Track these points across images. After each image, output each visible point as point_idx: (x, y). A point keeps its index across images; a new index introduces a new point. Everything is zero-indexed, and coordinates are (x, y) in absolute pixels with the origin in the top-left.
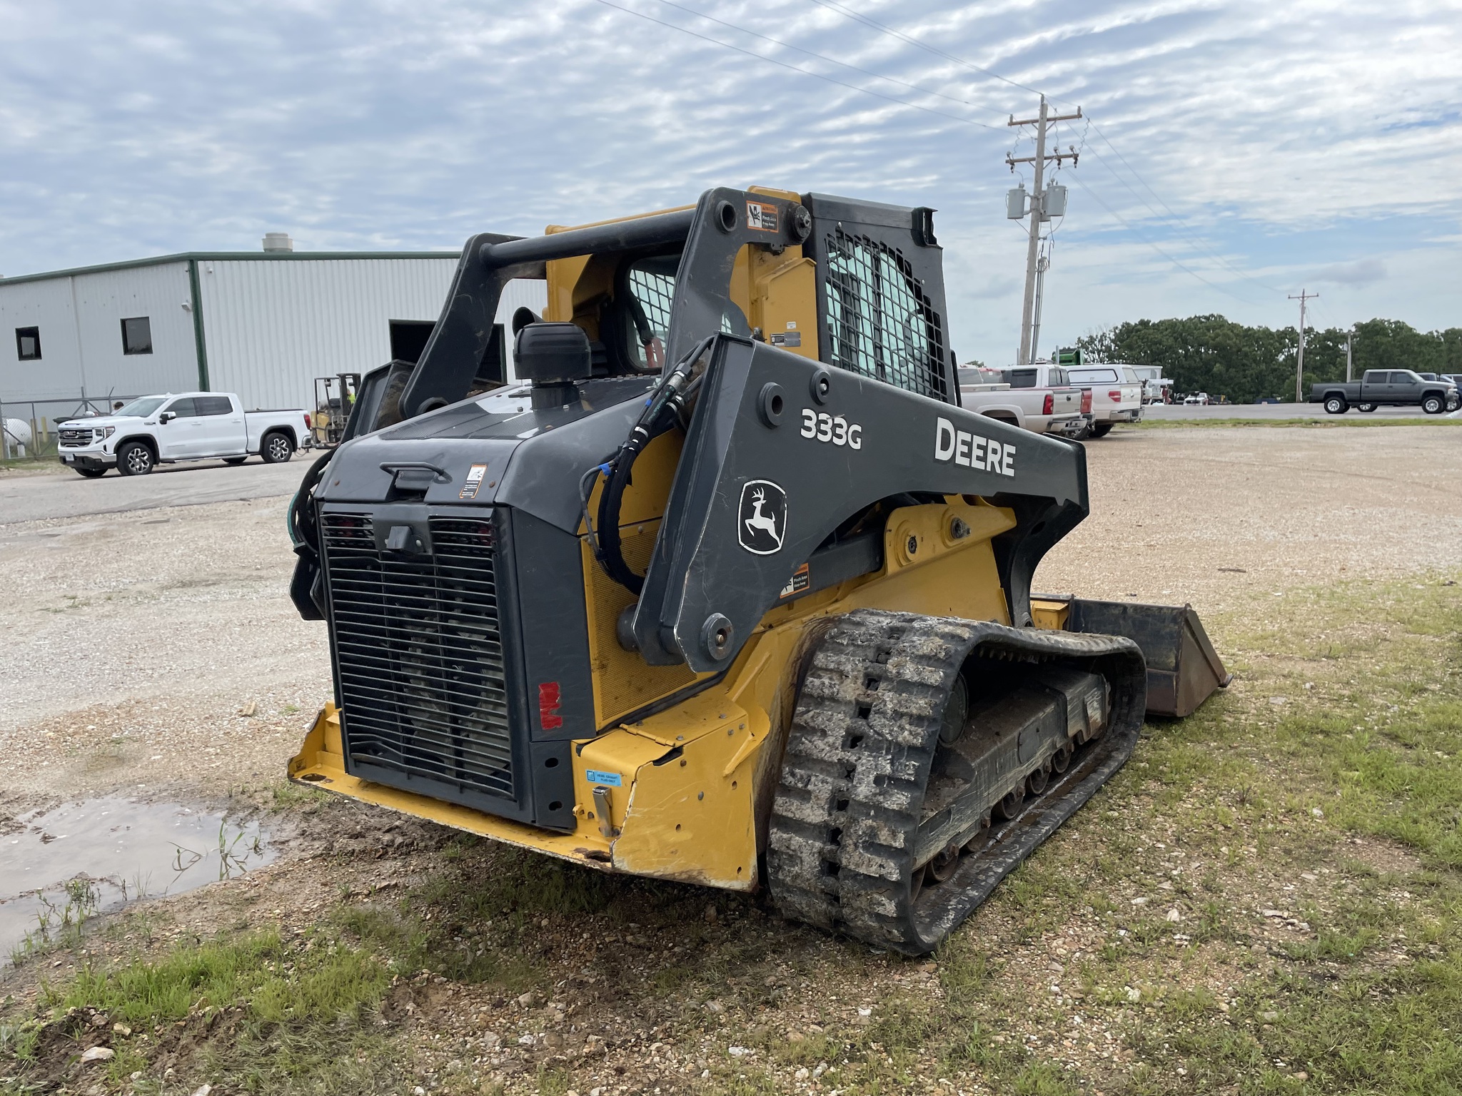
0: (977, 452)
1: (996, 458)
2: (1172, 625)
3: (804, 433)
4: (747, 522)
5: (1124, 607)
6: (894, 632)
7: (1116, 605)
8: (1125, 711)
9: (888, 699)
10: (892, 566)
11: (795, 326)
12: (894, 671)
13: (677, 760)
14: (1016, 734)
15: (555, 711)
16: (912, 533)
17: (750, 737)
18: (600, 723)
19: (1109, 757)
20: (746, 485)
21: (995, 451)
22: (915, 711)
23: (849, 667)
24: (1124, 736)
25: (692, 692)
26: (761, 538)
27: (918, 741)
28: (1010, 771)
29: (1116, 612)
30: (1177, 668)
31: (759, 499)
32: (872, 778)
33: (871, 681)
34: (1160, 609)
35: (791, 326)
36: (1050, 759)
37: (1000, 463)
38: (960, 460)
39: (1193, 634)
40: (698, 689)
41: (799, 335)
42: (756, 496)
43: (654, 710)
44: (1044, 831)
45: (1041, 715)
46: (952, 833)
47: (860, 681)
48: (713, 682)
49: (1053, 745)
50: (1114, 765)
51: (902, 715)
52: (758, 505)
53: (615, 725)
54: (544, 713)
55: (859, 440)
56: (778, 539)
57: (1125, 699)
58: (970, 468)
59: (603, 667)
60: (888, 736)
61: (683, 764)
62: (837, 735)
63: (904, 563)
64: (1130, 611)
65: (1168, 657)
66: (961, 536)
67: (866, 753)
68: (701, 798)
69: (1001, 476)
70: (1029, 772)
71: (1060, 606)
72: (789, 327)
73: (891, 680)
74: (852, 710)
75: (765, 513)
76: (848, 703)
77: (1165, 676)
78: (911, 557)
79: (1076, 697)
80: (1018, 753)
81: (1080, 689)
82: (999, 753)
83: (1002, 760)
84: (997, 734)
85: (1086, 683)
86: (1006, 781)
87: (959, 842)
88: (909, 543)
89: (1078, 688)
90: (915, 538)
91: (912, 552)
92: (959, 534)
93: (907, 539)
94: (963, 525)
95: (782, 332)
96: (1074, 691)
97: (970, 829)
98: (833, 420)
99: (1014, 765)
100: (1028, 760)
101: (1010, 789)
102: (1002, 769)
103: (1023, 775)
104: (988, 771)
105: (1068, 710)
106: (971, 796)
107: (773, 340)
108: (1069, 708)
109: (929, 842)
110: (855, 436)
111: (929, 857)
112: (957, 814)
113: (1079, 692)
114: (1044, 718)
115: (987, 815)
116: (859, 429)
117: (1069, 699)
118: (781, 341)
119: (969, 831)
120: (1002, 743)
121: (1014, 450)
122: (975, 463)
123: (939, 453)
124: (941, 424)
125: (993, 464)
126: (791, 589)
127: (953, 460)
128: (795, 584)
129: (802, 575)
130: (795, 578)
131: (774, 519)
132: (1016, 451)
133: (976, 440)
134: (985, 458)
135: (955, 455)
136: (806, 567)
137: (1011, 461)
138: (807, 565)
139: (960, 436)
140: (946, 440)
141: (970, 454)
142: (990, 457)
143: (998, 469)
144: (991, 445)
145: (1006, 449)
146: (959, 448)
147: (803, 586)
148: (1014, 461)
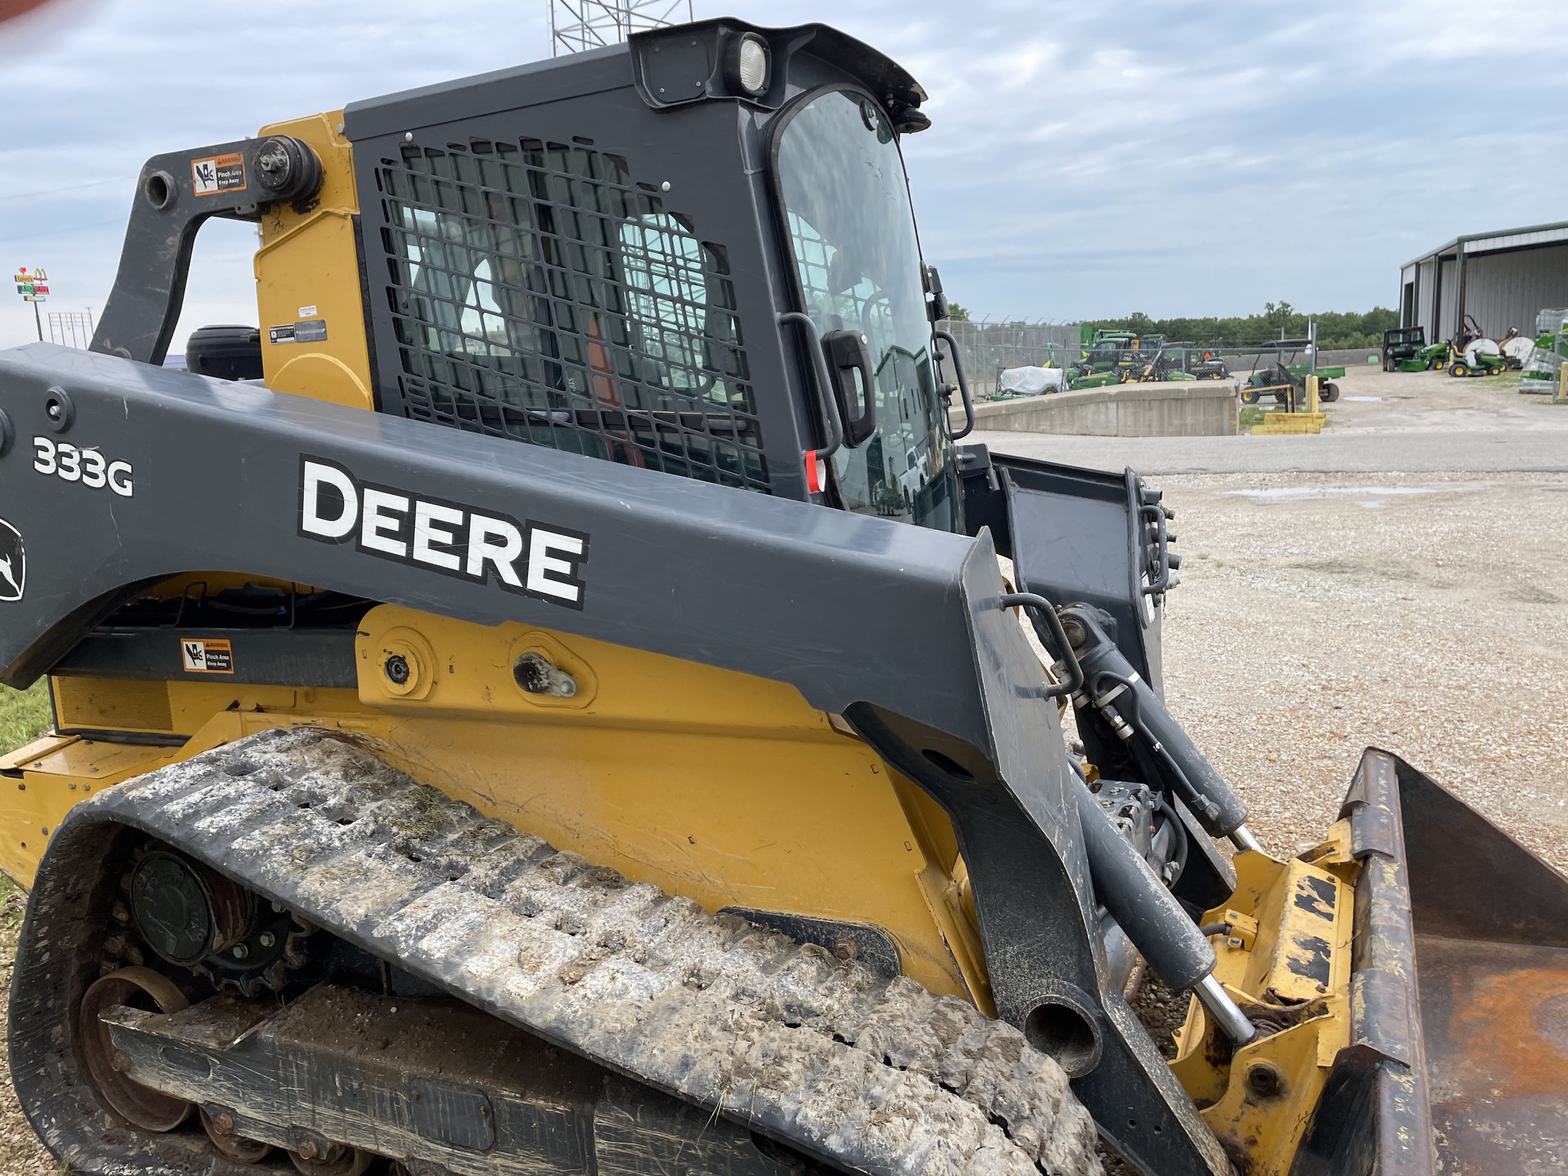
0: (423, 533)
1: (504, 559)
3: (38, 466)
10: (367, 689)
13: (17, 781)
16: (399, 651)
18: (62, 724)
21: (498, 541)
25: (162, 742)
37: (521, 565)
38: (370, 540)
40: (168, 742)
43: (112, 738)
45: (508, 1095)
53: (73, 733)
55: (126, 483)
56: (16, 587)
58: (409, 560)
61: (22, 788)
63: (385, 693)
66: (539, 690)
69: (523, 591)
72: (302, 315)
78: (397, 689)
79: (638, 1141)
80: (409, 1105)
81: (672, 1138)
82: (346, 1068)
83: (356, 1085)
84: (387, 1043)
85: (711, 1145)
86: (374, 1130)
87: (243, 1126)
88: (389, 664)
89: (661, 1129)
90: (402, 660)
91: (396, 681)
92: (535, 686)
93: (385, 658)
94: (553, 673)
95: (289, 323)
96: (637, 1125)
97: (269, 1129)
98: (81, 454)
99: (397, 1118)
100: (453, 1145)
101: (386, 1151)
102: (353, 1099)
103: (434, 1159)
104: (309, 1072)
105: (599, 1147)
106: (261, 1079)
107: (274, 335)
108: (601, 1145)
109: (163, 1069)
110: (120, 476)
111: (164, 1088)
112: (227, 1080)
113: (658, 1139)
114: (518, 1106)
115: (316, 1142)
116: (128, 468)
117: (607, 1128)
118: (288, 336)
119: (268, 1129)
120: (360, 1058)
121: (574, 546)
122: (423, 553)
123: (312, 523)
124: (315, 473)
125: (489, 564)
126: (201, 665)
127: (354, 539)
128: (207, 660)
129: (219, 653)
130: (207, 652)
131: (9, 563)
132: (585, 548)
133: (426, 511)
134: (460, 547)
135: (357, 530)
136: (226, 644)
137: (564, 567)
138: (228, 642)
139: (374, 498)
140: (330, 503)
141: (406, 534)
142: (478, 551)
143: (511, 577)
144: (480, 525)
145: (541, 539)
146: (372, 521)
147: (223, 668)
148: (574, 568)
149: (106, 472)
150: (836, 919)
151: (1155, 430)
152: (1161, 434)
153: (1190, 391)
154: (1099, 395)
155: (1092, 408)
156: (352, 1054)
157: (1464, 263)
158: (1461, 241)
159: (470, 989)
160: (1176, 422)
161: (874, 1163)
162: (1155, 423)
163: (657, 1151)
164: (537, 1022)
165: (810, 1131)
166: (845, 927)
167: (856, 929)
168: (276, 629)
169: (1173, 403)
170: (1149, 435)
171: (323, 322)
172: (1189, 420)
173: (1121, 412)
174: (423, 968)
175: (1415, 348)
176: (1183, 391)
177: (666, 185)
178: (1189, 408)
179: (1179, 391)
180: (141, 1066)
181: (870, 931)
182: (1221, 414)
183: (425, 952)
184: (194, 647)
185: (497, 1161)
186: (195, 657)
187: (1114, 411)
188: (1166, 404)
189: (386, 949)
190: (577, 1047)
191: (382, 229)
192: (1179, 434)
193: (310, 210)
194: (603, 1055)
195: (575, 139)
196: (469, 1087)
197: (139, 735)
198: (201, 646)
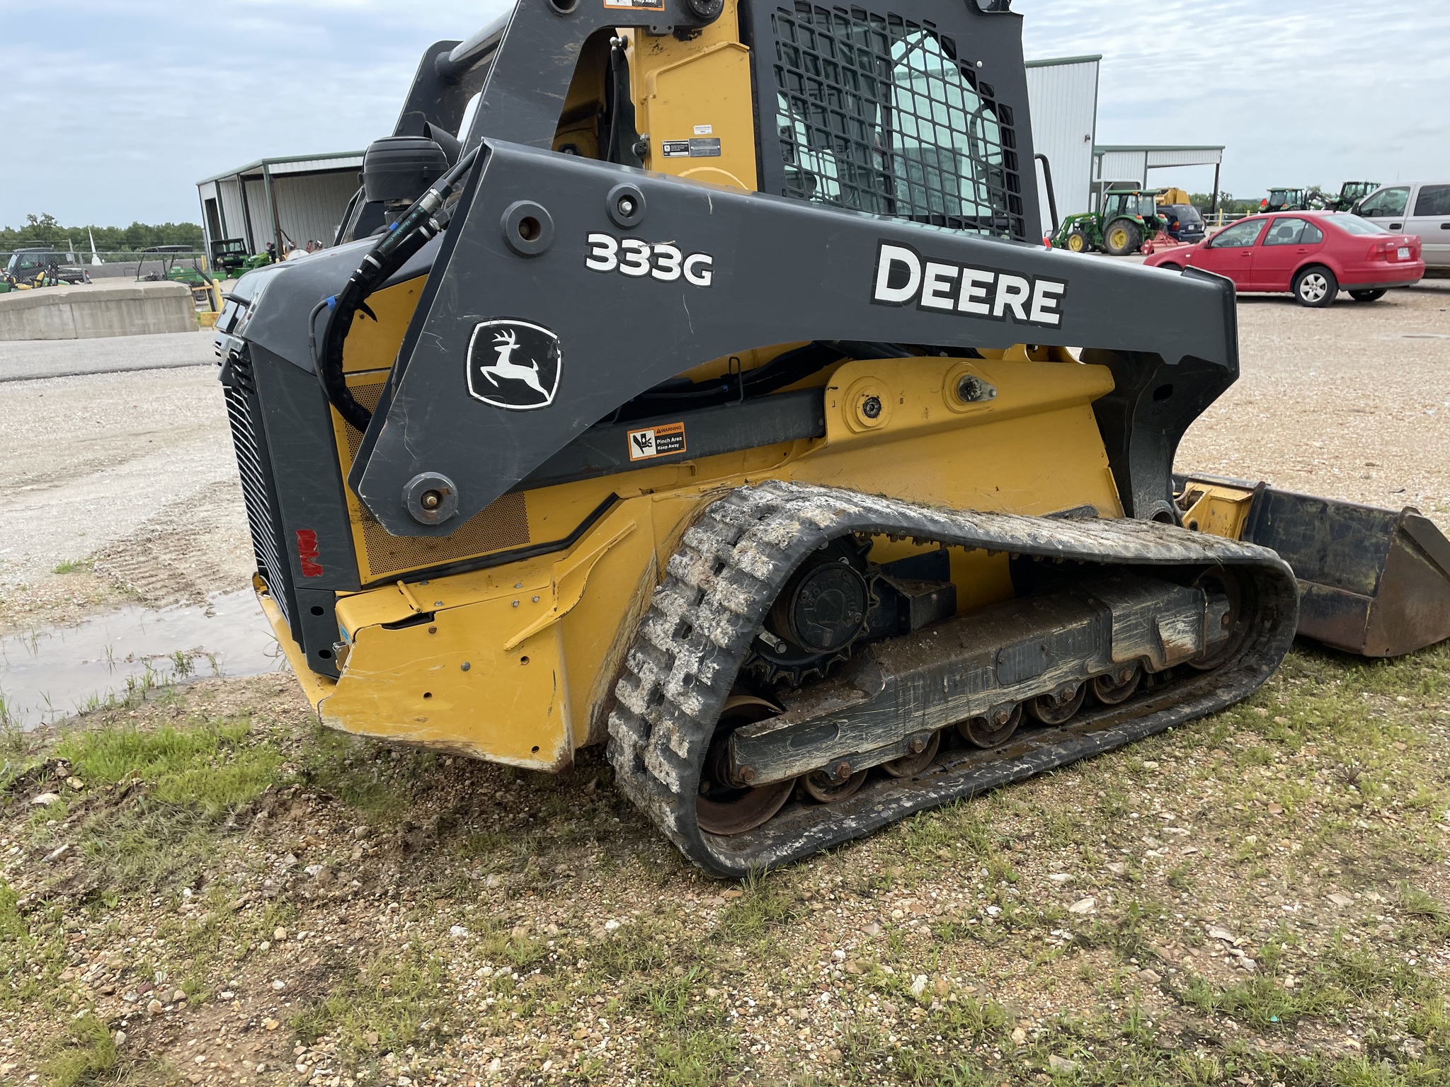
0: (967, 290)
1: (1017, 302)
2: (1380, 535)
3: (591, 263)
4: (484, 370)
5: (1324, 505)
6: (765, 512)
7: (1315, 501)
8: (1264, 640)
9: (721, 589)
10: (836, 431)
11: (710, 131)
12: (737, 558)
13: (427, 626)
14: (992, 649)
15: (314, 559)
17: (551, 612)
18: (366, 576)
19: (1209, 694)
20: (479, 326)
21: (1013, 290)
22: (733, 606)
23: (705, 547)
24: (1252, 671)
25: (519, 556)
26: (515, 390)
27: (724, 642)
28: (975, 691)
29: (1313, 509)
30: (1374, 593)
31: (507, 343)
32: (682, 676)
33: (719, 565)
34: (1370, 510)
35: (703, 130)
36: (1076, 686)
37: (1027, 306)
38: (928, 300)
39: (1419, 549)
40: (528, 554)
41: (717, 141)
42: (500, 339)
43: (451, 571)
44: (1016, 769)
45: (1056, 631)
46: (839, 751)
47: (707, 564)
48: (555, 548)
49: (1082, 669)
50: (1207, 704)
51: (726, 609)
52: (505, 352)
53: (391, 581)
54: (304, 560)
55: (704, 273)
56: (545, 393)
57: (1268, 625)
58: (955, 312)
59: (368, 518)
60: (706, 631)
61: (433, 631)
62: (673, 621)
63: (857, 429)
64: (1331, 510)
65: (1366, 576)
66: (974, 399)
67: (687, 646)
68: (466, 668)
69: (1029, 322)
70: (1021, 697)
71: (1241, 496)
73: (731, 567)
74: (691, 594)
75: (516, 358)
76: (693, 587)
77: (1358, 601)
78: (869, 422)
79: (1134, 614)
80: (995, 672)
81: (1149, 604)
82: (951, 669)
83: (958, 678)
84: (962, 646)
85: (1166, 597)
87: (859, 763)
88: (865, 405)
89: (1143, 602)
90: (876, 400)
91: (870, 416)
92: (972, 397)
93: (863, 400)
94: (984, 386)
95: (684, 138)
96: (1132, 606)
97: (882, 751)
98: (652, 249)
99: (986, 685)
100: (1020, 682)
101: (975, 712)
102: (957, 688)
103: (1007, 699)
104: (924, 688)
105: (1114, 629)
106: (883, 714)
107: (667, 149)
108: (1116, 627)
109: (791, 756)
110: (698, 269)
111: (789, 773)
112: (852, 731)
113: (1143, 608)
114: (1062, 634)
115: (921, 738)
116: (708, 260)
117: (1119, 616)
118: (682, 151)
119: (880, 753)
120: (960, 658)
121: (1058, 288)
122: (965, 305)
123: (884, 292)
124: (889, 253)
125: (1008, 308)
126: (651, 452)
127: (916, 302)
128: (657, 446)
129: (670, 436)
130: (657, 438)
131: (536, 367)
132: (1065, 290)
133: (970, 275)
134: (990, 299)
135: (919, 294)
136: (680, 426)
137: (1052, 303)
138: (682, 424)
139: (933, 269)
140: (899, 275)
141: (954, 294)
142: (1002, 298)
143: (1020, 314)
144: (1005, 281)
145: (1041, 286)
146: (931, 285)
147: (675, 449)
148: (1058, 304)
149: (681, 265)
150: (1070, 507)
151: (117, 330)
152: (125, 334)
153: (146, 291)
154: (48, 297)
155: (42, 311)
156: (953, 658)
157: (271, 182)
158: (266, 163)
160: (138, 322)
162: (116, 323)
166: (1076, 510)
167: (1081, 509)
168: (728, 405)
169: (131, 302)
170: (113, 335)
171: (719, 139)
172: (151, 320)
173: (77, 314)
175: (241, 257)
176: (139, 291)
177: (980, 63)
178: (148, 308)
179: (135, 291)
180: (765, 766)
181: (1088, 507)
182: (182, 312)
184: (643, 436)
185: (1046, 677)
186: (642, 445)
187: (69, 314)
188: (123, 304)
191: (776, 66)
192: (144, 333)
193: (691, 39)
195: (925, 21)
196: (1035, 638)
197: (489, 557)
198: (650, 434)
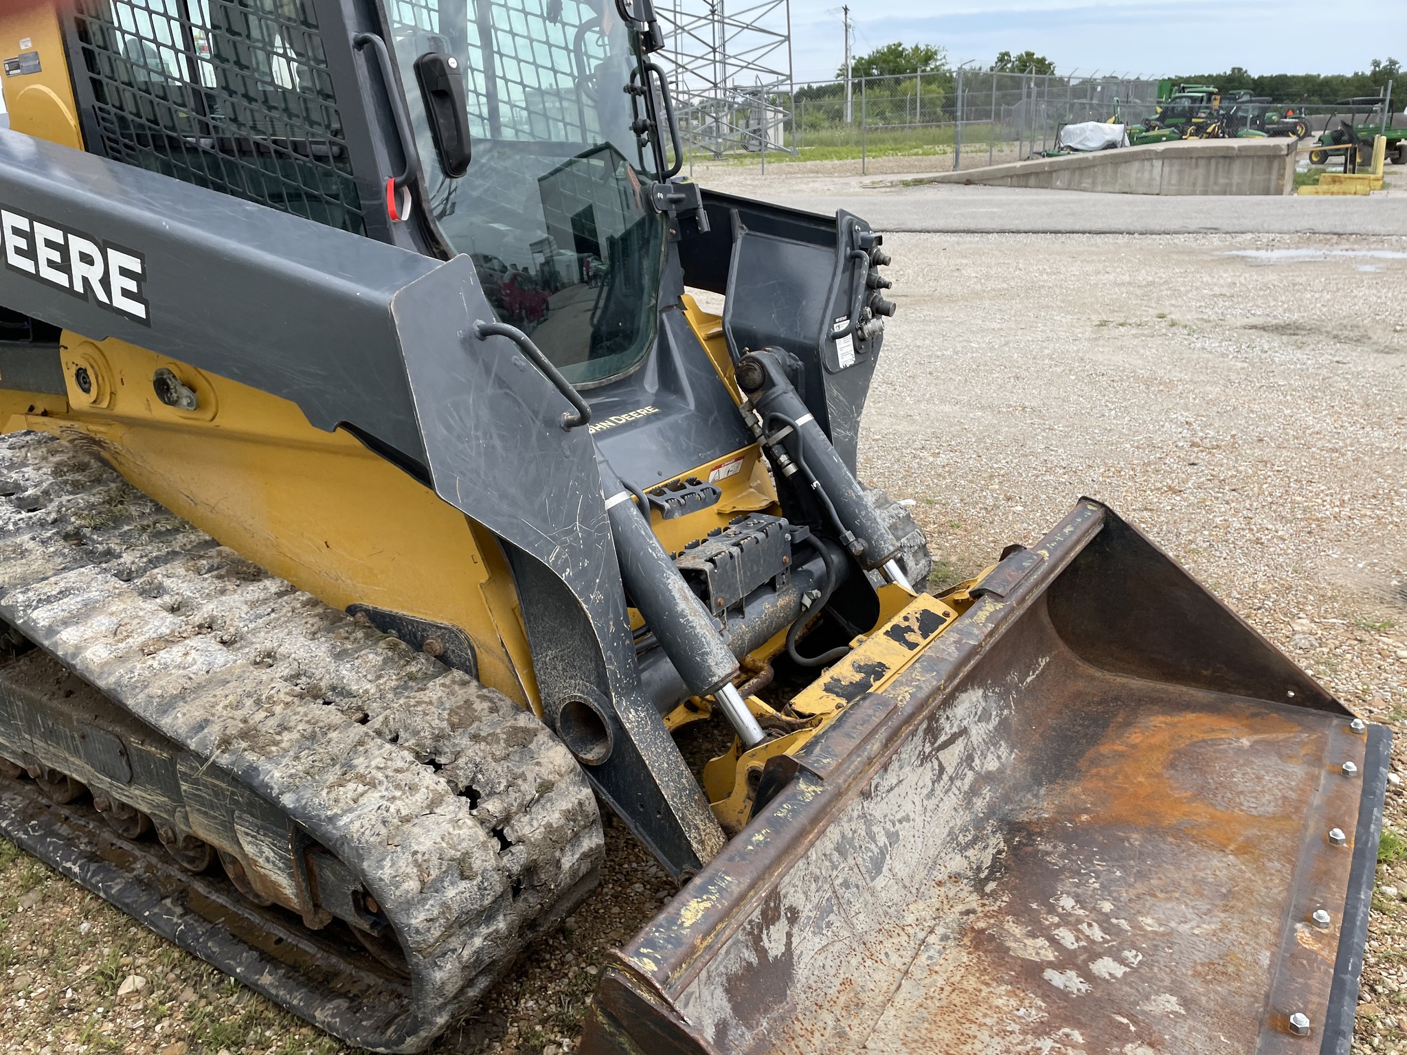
0: (42, 252)
1: (95, 277)
11: (30, 45)
16: (83, 364)
21: (88, 259)
37: (105, 282)
38: (12, 258)
44: (68, 865)
58: (36, 277)
69: (110, 308)
72: (23, 47)
78: (86, 398)
79: (203, 786)
80: (81, 743)
82: (43, 710)
83: (50, 724)
86: (66, 760)
88: (78, 375)
90: (85, 371)
91: (84, 390)
92: (168, 398)
93: (75, 369)
94: (179, 388)
97: (14, 753)
99: (77, 752)
100: (111, 777)
101: (76, 776)
102: (50, 734)
104: (24, 710)
107: (6, 67)
108: (183, 786)
113: (214, 786)
115: (39, 766)
118: (15, 68)
120: (50, 703)
122: (45, 271)
127: (3, 258)
132: (143, 268)
133: (40, 231)
134: (66, 265)
135: (3, 249)
137: (133, 286)
139: (8, 219)
141: (32, 252)
142: (78, 269)
143: (101, 294)
144: (75, 244)
145: (117, 259)
146: (11, 240)
148: (139, 287)
150: (429, 618)
151: (1199, 188)
152: (1205, 193)
153: (1240, 149)
154: (1144, 152)
155: (1136, 165)
156: (45, 699)
159: (60, 653)
160: (1222, 181)
161: (311, 818)
162: (1200, 181)
163: (216, 794)
164: (102, 683)
165: (272, 788)
166: (433, 626)
167: (441, 628)
169: (1221, 160)
170: (1193, 193)
171: (37, 53)
172: (1236, 179)
173: (1166, 169)
174: (31, 633)
176: (1233, 148)
178: (1237, 166)
179: (1228, 148)
181: (451, 631)
182: (1270, 173)
183: (34, 621)
187: (1159, 169)
188: (1213, 162)
189: (8, 615)
190: (126, 706)
192: (1224, 193)
194: (142, 714)
196: (111, 733)
